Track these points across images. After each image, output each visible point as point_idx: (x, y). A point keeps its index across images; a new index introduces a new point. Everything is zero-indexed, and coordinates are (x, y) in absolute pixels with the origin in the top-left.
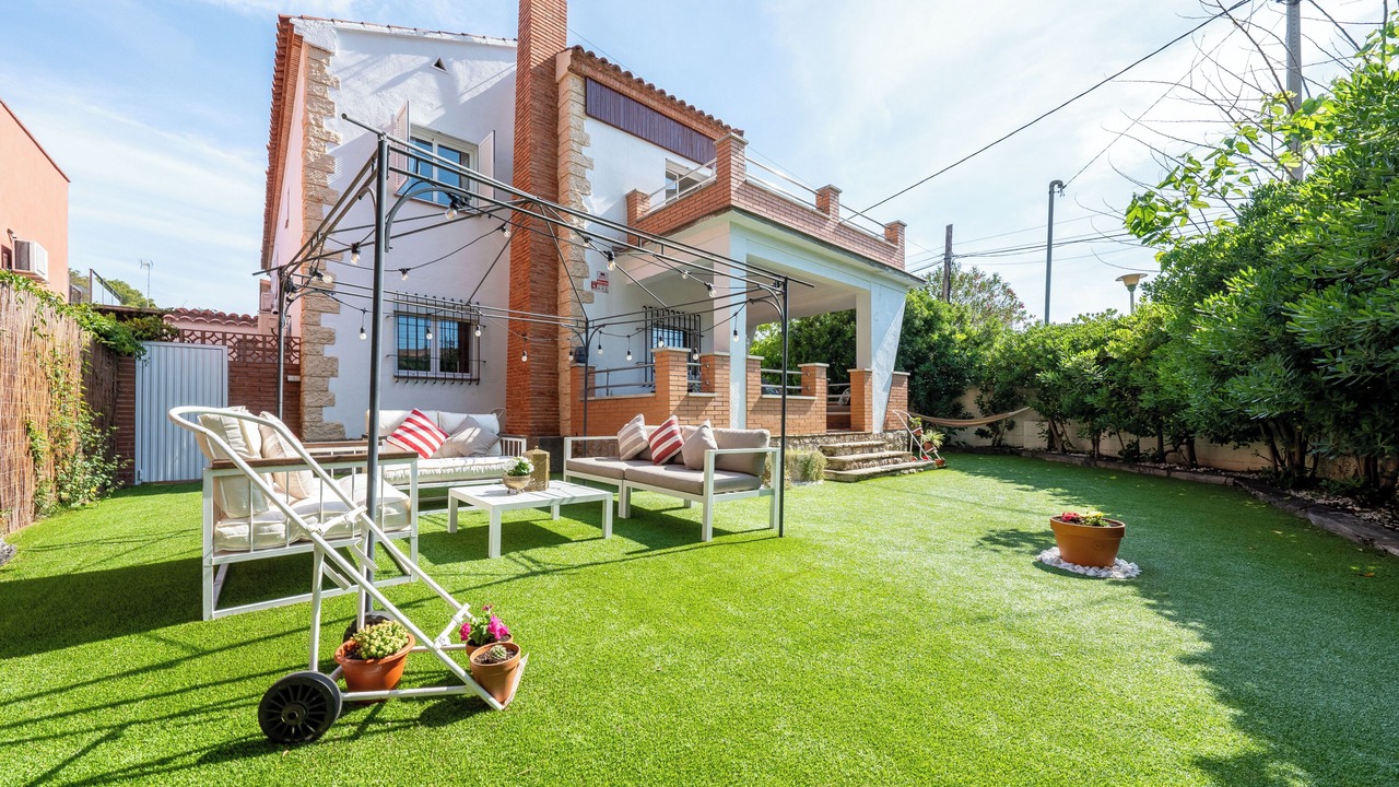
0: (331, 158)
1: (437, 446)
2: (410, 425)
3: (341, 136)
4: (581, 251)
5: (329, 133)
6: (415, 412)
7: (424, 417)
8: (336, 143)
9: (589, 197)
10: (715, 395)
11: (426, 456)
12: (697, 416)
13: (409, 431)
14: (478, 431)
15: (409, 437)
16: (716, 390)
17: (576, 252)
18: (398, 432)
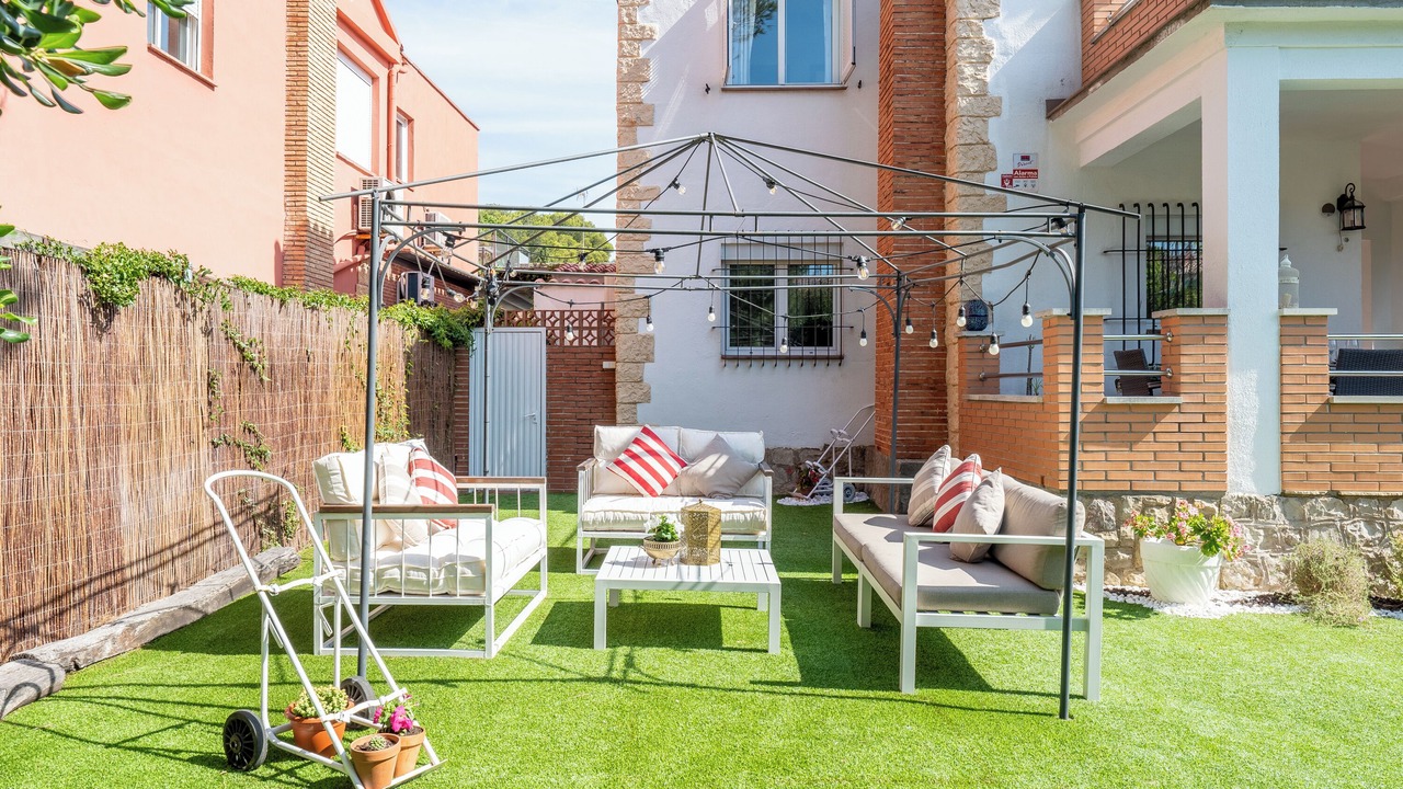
0: (645, 62)
1: (668, 478)
2: (636, 449)
3: (656, 26)
4: (979, 123)
5: (643, 28)
6: (646, 431)
7: (655, 437)
8: (651, 38)
9: (997, 21)
10: (1180, 399)
11: (652, 493)
12: (1131, 444)
13: (635, 457)
14: (724, 459)
15: (633, 464)
16: (1184, 389)
17: (969, 128)
18: (623, 457)
